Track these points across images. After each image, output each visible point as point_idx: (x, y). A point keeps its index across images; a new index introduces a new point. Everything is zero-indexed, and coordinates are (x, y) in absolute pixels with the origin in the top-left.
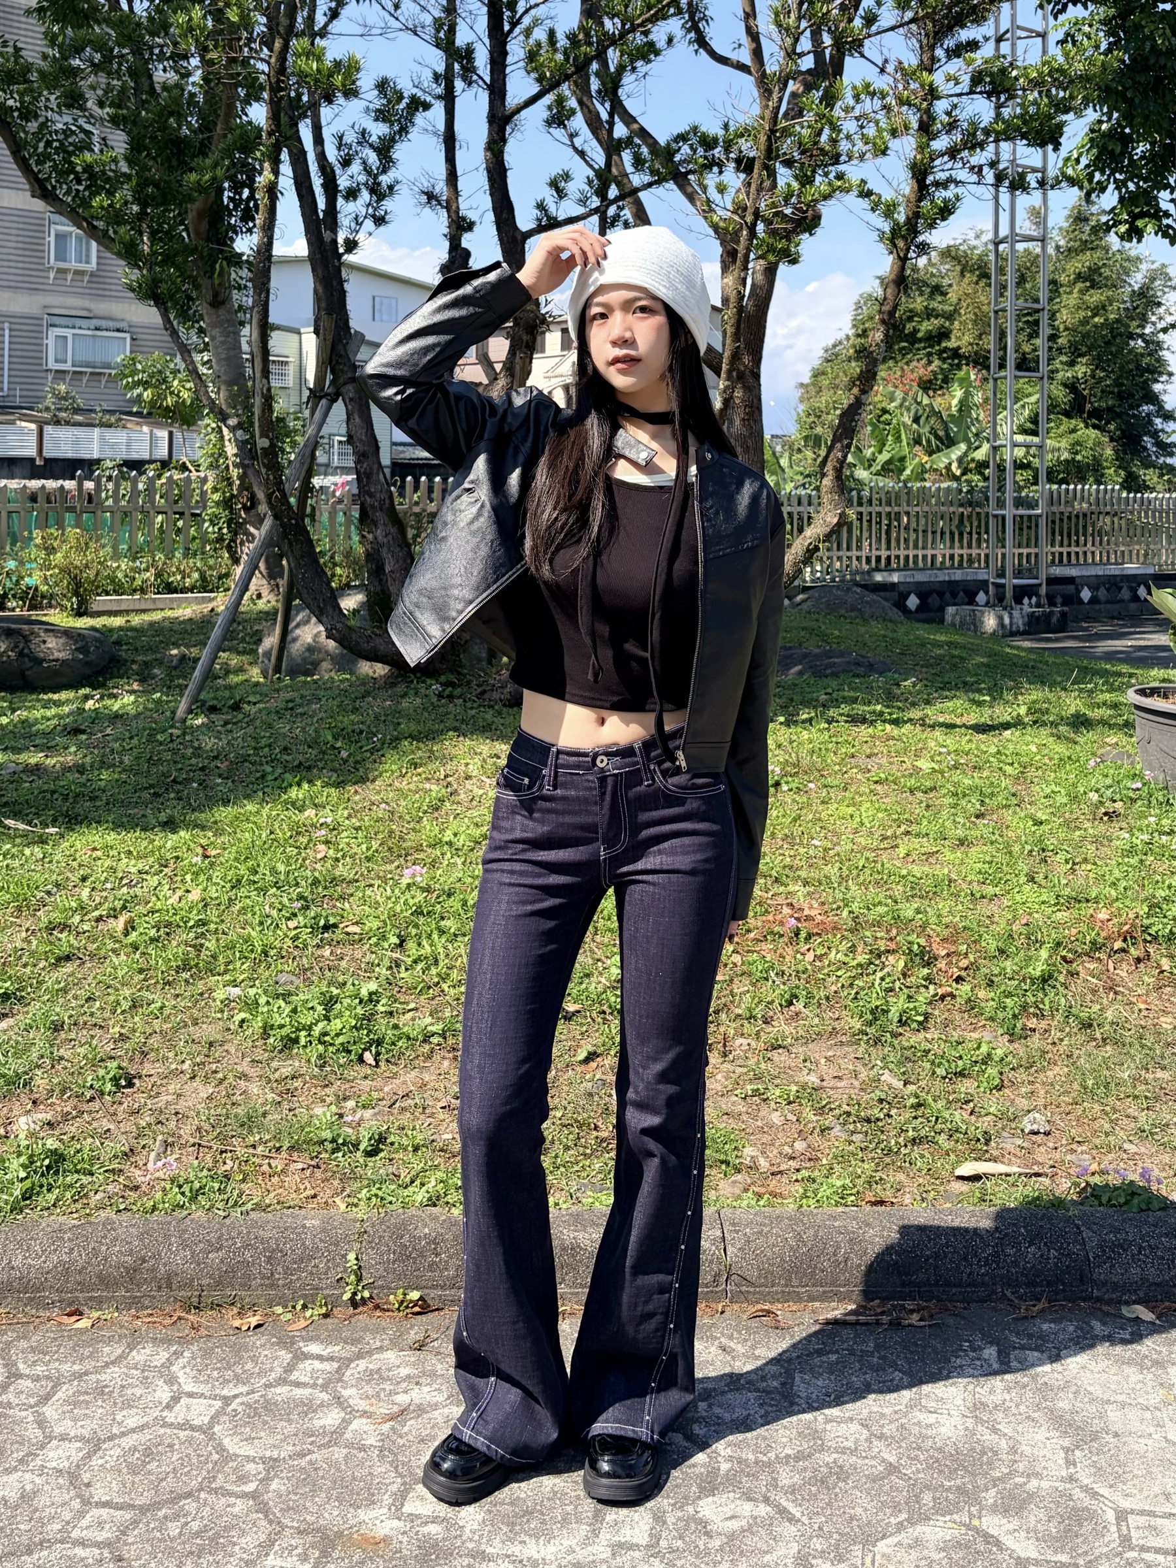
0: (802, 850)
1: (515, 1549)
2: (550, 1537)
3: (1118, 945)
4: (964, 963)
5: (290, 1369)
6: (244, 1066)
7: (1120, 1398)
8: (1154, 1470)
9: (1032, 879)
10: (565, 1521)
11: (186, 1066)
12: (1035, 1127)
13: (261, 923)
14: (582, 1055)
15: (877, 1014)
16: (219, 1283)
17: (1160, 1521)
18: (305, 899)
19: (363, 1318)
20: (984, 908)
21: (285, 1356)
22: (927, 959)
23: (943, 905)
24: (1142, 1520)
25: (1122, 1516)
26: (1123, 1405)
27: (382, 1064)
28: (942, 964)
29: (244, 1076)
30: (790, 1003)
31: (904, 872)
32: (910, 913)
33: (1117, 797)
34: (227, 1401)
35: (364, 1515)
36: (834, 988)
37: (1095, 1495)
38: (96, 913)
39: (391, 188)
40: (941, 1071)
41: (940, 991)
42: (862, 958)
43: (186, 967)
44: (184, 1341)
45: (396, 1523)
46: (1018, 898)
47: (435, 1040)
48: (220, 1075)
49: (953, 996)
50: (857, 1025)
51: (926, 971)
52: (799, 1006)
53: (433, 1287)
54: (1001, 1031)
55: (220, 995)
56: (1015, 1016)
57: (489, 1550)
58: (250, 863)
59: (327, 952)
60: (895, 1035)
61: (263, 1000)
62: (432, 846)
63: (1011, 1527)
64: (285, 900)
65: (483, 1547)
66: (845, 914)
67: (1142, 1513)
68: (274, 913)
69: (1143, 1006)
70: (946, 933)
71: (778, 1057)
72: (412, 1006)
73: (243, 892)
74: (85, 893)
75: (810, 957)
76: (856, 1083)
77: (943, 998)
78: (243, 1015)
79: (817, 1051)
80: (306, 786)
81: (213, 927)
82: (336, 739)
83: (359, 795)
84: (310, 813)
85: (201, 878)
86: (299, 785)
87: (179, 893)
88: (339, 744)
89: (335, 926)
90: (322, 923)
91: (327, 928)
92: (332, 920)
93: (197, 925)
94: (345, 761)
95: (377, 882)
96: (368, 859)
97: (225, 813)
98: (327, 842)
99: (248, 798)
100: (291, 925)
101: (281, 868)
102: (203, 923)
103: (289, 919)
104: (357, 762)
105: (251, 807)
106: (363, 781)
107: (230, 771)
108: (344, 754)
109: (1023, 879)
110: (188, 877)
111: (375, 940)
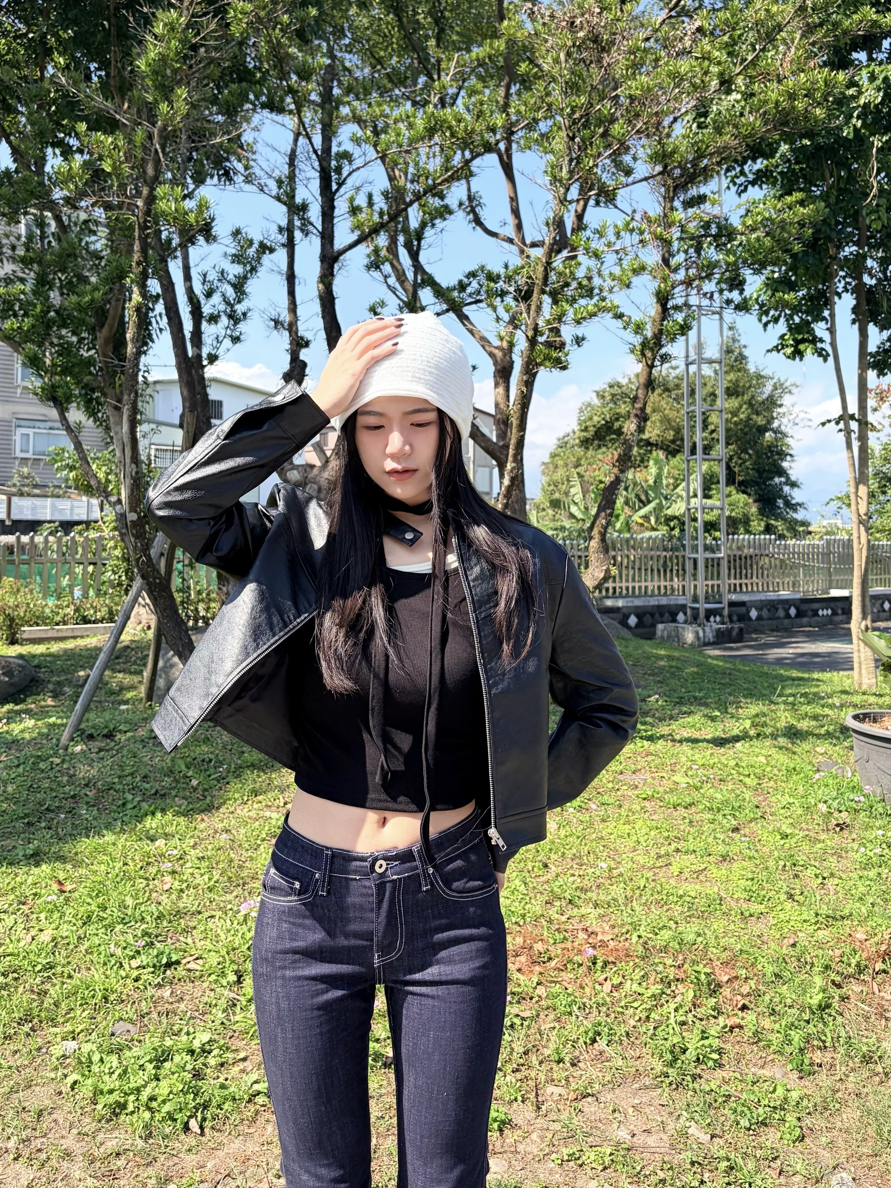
0: (590, 871)
3: (879, 966)
4: (745, 990)
6: (69, 1142)
9: (791, 896)
11: (11, 1144)
13: (105, 964)
15: (677, 1052)
18: (148, 934)
20: (757, 928)
22: (714, 988)
23: (718, 925)
27: (207, 1130)
28: (726, 991)
29: (68, 1155)
30: (594, 1041)
31: (681, 892)
32: (691, 937)
33: (843, 808)
36: (632, 1022)
39: (245, 314)
40: (744, 1123)
41: (730, 1023)
42: (655, 989)
43: (27, 1018)
46: (782, 916)
47: (260, 1099)
48: (43, 1156)
49: (740, 1027)
50: (659, 1067)
51: (712, 1001)
52: (602, 1044)
54: (790, 1067)
55: (56, 1051)
56: (801, 1050)
58: (100, 900)
59: (166, 992)
60: (694, 1077)
61: (96, 1058)
64: (130, 938)
66: (635, 939)
68: (119, 952)
70: (725, 956)
71: (588, 1105)
72: (242, 1055)
73: (91, 929)
75: (607, 987)
76: (665, 1137)
77: (732, 1028)
78: (75, 1077)
79: (625, 1098)
80: (159, 815)
81: (59, 969)
82: (188, 768)
83: (205, 823)
84: (160, 843)
85: (56, 915)
86: (153, 814)
87: (33, 932)
88: (190, 773)
89: (178, 962)
90: (164, 961)
91: (169, 965)
92: (174, 958)
93: (45, 969)
94: (195, 789)
95: (218, 914)
96: (210, 890)
97: (85, 845)
98: (174, 872)
99: (108, 826)
100: (135, 963)
101: (130, 902)
102: (51, 966)
103: (133, 957)
104: (205, 790)
105: (109, 837)
106: (209, 808)
107: (97, 798)
108: (194, 782)
109: (783, 897)
110: (42, 916)
111: (213, 977)
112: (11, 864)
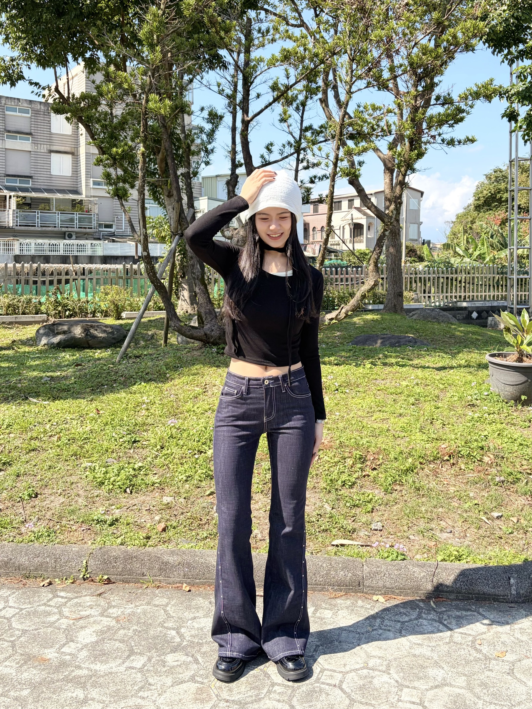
12: (376, 528)
14: (208, 492)
16: (36, 569)
19: (86, 584)
21: (50, 596)
22: (363, 461)
23: (381, 440)
27: (133, 493)
28: (369, 463)
34: (21, 609)
38: (50, 434)
39: (212, 150)
41: (364, 474)
44: (18, 589)
47: (156, 485)
49: (369, 476)
51: (361, 465)
53: (113, 575)
54: (383, 490)
55: (84, 465)
56: (390, 484)
58: (113, 417)
59: (131, 451)
62: (187, 412)
64: (121, 431)
66: (338, 442)
68: (116, 436)
73: (107, 427)
74: (48, 426)
81: (91, 440)
84: (145, 398)
85: (94, 422)
87: (83, 427)
88: (168, 372)
89: (139, 441)
90: (133, 440)
91: (135, 442)
92: (138, 439)
93: (85, 439)
95: (161, 425)
96: (160, 416)
100: (121, 440)
103: (121, 438)
108: (168, 375)
110: (88, 422)
111: (151, 447)
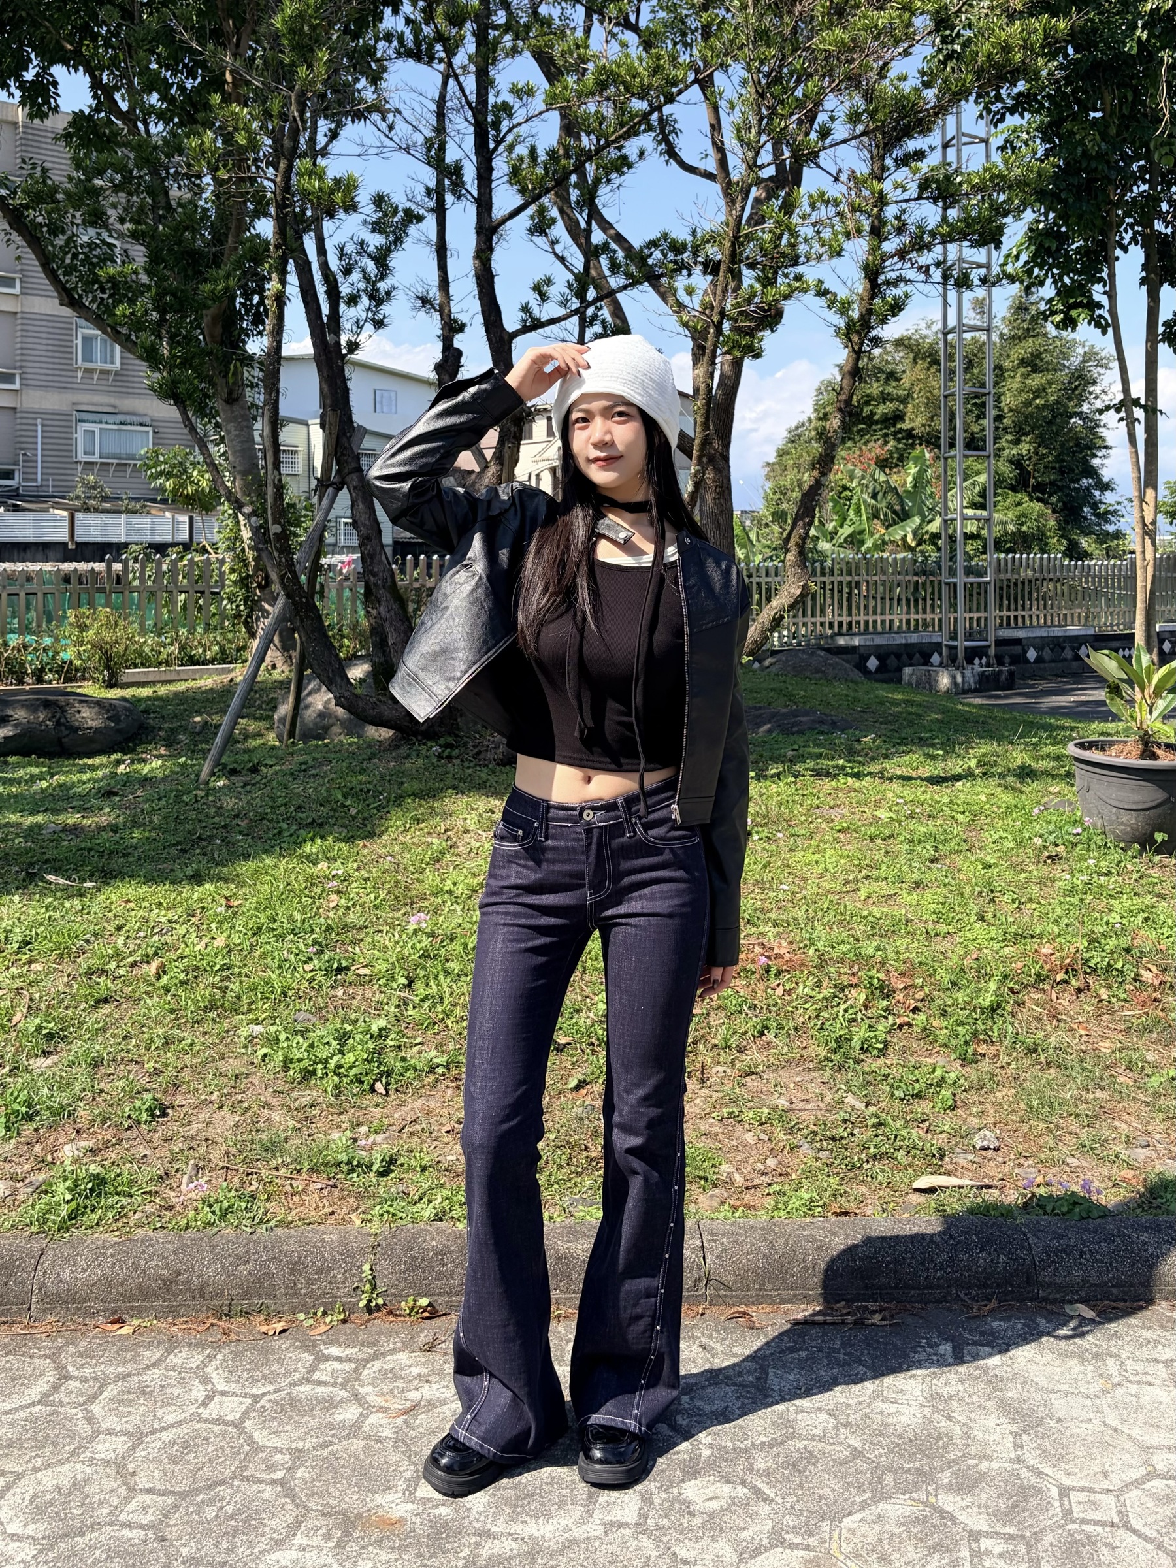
0: (772, 894)
1: (518, 1528)
2: (548, 1517)
3: (1061, 976)
4: (920, 995)
5: (312, 1369)
6: (267, 1096)
7: (1063, 1387)
8: (1094, 1451)
9: (981, 918)
10: (562, 1503)
11: (215, 1097)
12: (985, 1144)
13: (280, 967)
14: (573, 1083)
15: (841, 1042)
16: (247, 1293)
17: (1098, 1497)
18: (320, 944)
19: (378, 1323)
20: (938, 945)
21: (307, 1357)
22: (886, 992)
23: (901, 943)
24: (1082, 1496)
25: (1064, 1492)
26: (1066, 1394)
27: (392, 1093)
28: (900, 996)
29: (267, 1105)
30: (762, 1034)
31: (865, 913)
32: (871, 951)
33: (1060, 842)
34: (256, 1398)
35: (380, 1499)
36: (801, 1019)
37: (1040, 1474)
38: (131, 959)
39: (388, 294)
40: (899, 1094)
41: (898, 1021)
42: (827, 992)
43: (212, 1007)
44: (216, 1345)
45: (410, 1506)
46: (969, 935)
47: (440, 1071)
48: (245, 1105)
49: (910, 1025)
50: (823, 1052)
51: (885, 1003)
52: (770, 1036)
53: (440, 1294)
54: (953, 1056)
55: (244, 1032)
56: (966, 1043)
57: (494, 1529)
58: (269, 912)
59: (340, 992)
60: (857, 1061)
61: (283, 1036)
62: (435, 895)
63: (964, 1503)
64: (302, 946)
65: (488, 1526)
66: (811, 952)
67: (1082, 1489)
68: (292, 957)
69: (1083, 1032)
70: (903, 968)
71: (752, 1082)
72: (419, 1040)
73: (263, 938)
74: (119, 941)
75: (779, 991)
76: (822, 1105)
77: (901, 1027)
78: (265, 1050)
79: (787, 1077)
80: (319, 841)
81: (236, 970)
82: (345, 797)
83: (367, 848)
84: (323, 865)
85: (226, 926)
86: (312, 840)
87: (205, 940)
88: (348, 803)
89: (348, 968)
90: (335, 966)
91: (340, 970)
92: (344, 963)
93: (222, 969)
94: (354, 818)
95: (385, 929)
96: (377, 907)
97: (245, 868)
98: (339, 892)
99: (266, 852)
100: (308, 967)
101: (297, 916)
102: (227, 967)
103: (305, 963)
104: (364, 819)
105: (269, 861)
106: (371, 835)
107: (249, 828)
108: (353, 811)
109: (973, 918)
110: (213, 926)
111: (383, 981)
112: (173, 883)
